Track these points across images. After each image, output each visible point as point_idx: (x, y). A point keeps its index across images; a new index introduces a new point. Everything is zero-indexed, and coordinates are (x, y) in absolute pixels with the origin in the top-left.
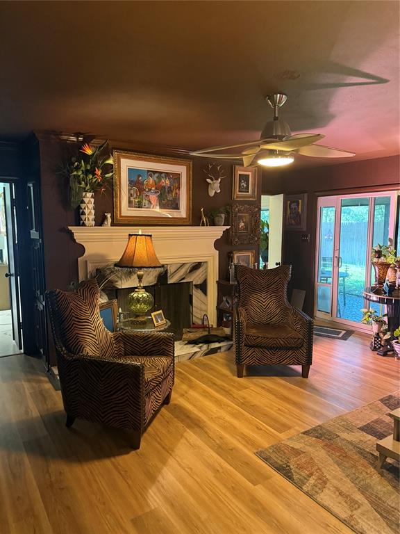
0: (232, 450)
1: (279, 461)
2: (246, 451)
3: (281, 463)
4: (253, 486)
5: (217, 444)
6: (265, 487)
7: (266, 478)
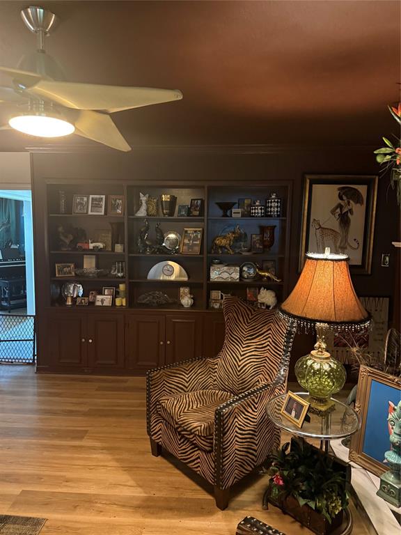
0: (75, 507)
1: (12, 526)
2: (59, 516)
3: (7, 526)
4: (25, 489)
5: (96, 503)
6: (12, 495)
7: (16, 503)
